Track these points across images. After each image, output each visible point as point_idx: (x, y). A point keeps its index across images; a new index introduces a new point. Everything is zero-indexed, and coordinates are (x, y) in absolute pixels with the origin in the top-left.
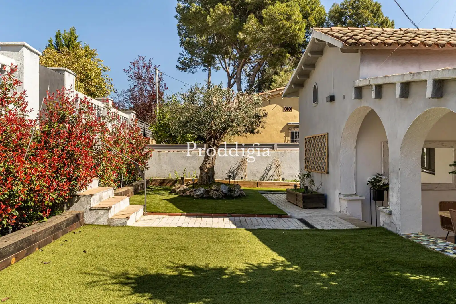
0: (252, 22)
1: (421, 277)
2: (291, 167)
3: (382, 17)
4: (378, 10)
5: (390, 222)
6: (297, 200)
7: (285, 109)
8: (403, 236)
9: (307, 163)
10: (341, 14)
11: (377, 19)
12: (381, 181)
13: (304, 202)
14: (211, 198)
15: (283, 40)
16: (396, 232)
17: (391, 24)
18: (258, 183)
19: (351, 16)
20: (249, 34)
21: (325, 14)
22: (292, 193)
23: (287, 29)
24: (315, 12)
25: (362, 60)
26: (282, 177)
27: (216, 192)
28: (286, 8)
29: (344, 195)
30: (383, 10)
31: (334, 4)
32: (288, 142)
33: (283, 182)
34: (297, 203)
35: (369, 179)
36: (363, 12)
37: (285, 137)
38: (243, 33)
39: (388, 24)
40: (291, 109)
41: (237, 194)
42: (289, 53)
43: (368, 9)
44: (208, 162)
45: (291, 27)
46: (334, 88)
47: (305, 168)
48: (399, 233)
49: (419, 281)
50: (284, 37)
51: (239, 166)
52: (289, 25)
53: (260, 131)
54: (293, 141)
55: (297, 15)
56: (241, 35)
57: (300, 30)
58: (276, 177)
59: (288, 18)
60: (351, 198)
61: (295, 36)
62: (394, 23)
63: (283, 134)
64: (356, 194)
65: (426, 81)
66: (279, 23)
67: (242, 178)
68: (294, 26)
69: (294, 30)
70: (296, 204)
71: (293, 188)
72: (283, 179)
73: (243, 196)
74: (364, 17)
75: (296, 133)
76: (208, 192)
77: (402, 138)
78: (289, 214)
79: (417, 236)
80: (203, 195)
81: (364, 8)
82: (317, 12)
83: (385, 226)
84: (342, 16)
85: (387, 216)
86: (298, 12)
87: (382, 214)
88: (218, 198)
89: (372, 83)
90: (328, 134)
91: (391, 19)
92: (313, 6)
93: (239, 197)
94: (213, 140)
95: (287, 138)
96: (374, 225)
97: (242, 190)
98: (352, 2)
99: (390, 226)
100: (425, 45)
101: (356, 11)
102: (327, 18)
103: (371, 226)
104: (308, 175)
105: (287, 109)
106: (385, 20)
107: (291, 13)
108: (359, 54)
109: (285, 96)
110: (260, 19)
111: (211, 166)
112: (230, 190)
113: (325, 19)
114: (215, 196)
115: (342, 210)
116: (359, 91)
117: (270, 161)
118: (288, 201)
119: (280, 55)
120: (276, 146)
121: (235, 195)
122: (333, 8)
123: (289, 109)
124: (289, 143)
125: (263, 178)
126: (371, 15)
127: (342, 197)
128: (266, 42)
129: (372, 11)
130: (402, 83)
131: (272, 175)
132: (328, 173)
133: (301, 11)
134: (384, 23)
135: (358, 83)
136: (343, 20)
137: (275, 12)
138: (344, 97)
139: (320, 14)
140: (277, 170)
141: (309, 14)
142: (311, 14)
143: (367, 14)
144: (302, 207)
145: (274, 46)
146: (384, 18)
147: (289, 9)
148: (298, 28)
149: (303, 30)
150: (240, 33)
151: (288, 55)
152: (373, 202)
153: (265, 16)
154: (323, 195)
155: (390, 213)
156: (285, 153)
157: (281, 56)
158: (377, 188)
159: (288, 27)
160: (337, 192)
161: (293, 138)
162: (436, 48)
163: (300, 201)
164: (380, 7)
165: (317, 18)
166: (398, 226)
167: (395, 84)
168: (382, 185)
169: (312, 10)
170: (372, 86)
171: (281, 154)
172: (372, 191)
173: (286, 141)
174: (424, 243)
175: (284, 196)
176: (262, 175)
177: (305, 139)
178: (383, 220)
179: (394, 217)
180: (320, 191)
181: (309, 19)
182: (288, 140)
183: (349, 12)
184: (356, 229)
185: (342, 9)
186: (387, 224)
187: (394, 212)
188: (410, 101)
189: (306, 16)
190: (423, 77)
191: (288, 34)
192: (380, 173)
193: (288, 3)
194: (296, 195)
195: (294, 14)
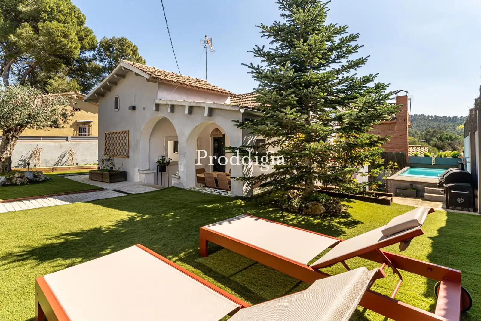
0: (26, 30)
1: (212, 205)
2: (83, 155)
3: (139, 55)
4: (136, 50)
5: (179, 182)
6: (103, 178)
7: (75, 109)
8: (188, 189)
9: (106, 150)
10: (110, 46)
11: (135, 56)
12: (165, 160)
13: (110, 179)
14: (16, 184)
15: (59, 52)
16: (183, 188)
17: (144, 62)
18: (53, 168)
19: (117, 49)
20: (22, 39)
21: (97, 42)
22: (97, 174)
23: (63, 45)
24: (89, 38)
25: (159, 88)
26: (75, 162)
27: (21, 179)
28: (63, 28)
29: (142, 171)
30: (139, 51)
31: (104, 37)
32: (76, 135)
33: (77, 166)
34: (103, 180)
35: (157, 160)
36: (126, 49)
37: (74, 131)
38: (14, 36)
39: (142, 61)
40: (80, 110)
41: (43, 179)
42: (64, 64)
43: (129, 47)
44: (5, 152)
45: (68, 44)
46: (135, 102)
47: (105, 155)
48: (185, 188)
49: (212, 207)
50: (60, 50)
51: (31, 155)
52: (66, 42)
53: (65, 127)
54: (81, 135)
55: (73, 36)
56: (12, 37)
57: (76, 48)
58: (69, 162)
59: (66, 36)
60: (147, 172)
61: (70, 52)
62: (146, 61)
63: (72, 129)
64: (149, 170)
65: (204, 108)
66: (57, 38)
67: (35, 166)
68: (70, 44)
69: (71, 47)
70: (101, 180)
71: (97, 169)
72: (77, 164)
73: (47, 179)
74: (127, 52)
75: (84, 128)
76: (10, 180)
77: (188, 135)
78: (105, 188)
79: (194, 188)
80: (5, 183)
81: (127, 47)
82: (90, 39)
83: (175, 186)
84: (110, 47)
85: (177, 180)
86: (74, 35)
87: (173, 179)
88: (22, 184)
89: (169, 103)
90: (129, 131)
91: (144, 58)
92: (87, 34)
93: (45, 181)
94: (12, 133)
95: (75, 132)
96: (166, 186)
97: (44, 175)
98: (118, 40)
99: (179, 185)
100: (191, 86)
101: (121, 47)
102: (98, 45)
103: (165, 187)
104: (109, 159)
105: (76, 110)
106: (140, 58)
107: (68, 33)
108: (157, 84)
109: (85, 101)
110: (36, 30)
111: (9, 156)
112: (35, 176)
113: (96, 47)
114: (19, 183)
115: (140, 181)
116: (157, 106)
117: (63, 150)
118: (91, 180)
119: (55, 63)
120: (69, 138)
121: (41, 180)
122: (103, 40)
123: (78, 110)
124: (78, 136)
125: (57, 163)
126: (132, 52)
127: (141, 172)
128: (41, 50)
129: (132, 50)
130: (189, 106)
131: (67, 161)
132: (128, 157)
133: (77, 34)
134: (139, 60)
135: (157, 101)
136: (111, 50)
137: (53, 28)
138: (144, 108)
139: (93, 41)
140: (71, 157)
141: (84, 38)
142: (85, 39)
143: (129, 51)
144: (109, 182)
145: (49, 54)
146: (139, 57)
147: (67, 30)
148: (74, 46)
149: (78, 49)
150: (12, 36)
151: (64, 66)
152: (160, 174)
153: (41, 28)
154: (125, 172)
155: (179, 178)
156: (78, 143)
157: (57, 65)
158: (162, 165)
159: (65, 44)
160: (137, 169)
161: (81, 132)
162: (190, 87)
163: (106, 178)
164: (137, 49)
165: (90, 43)
166: (184, 185)
167: (185, 106)
168: (165, 162)
169: (86, 36)
170: (168, 105)
171: (74, 144)
172: (159, 167)
173: (75, 134)
174: (200, 191)
175: (88, 176)
176: (56, 161)
177: (105, 133)
178: (174, 182)
179: (181, 180)
180: (121, 170)
181: (84, 42)
182: (77, 134)
183: (116, 46)
184: (157, 190)
185: (110, 42)
186: (177, 184)
187: (181, 177)
188: (192, 116)
189: (81, 39)
190: (202, 105)
191: (64, 49)
192: (163, 155)
193: (66, 25)
194: (102, 174)
195: (71, 35)
